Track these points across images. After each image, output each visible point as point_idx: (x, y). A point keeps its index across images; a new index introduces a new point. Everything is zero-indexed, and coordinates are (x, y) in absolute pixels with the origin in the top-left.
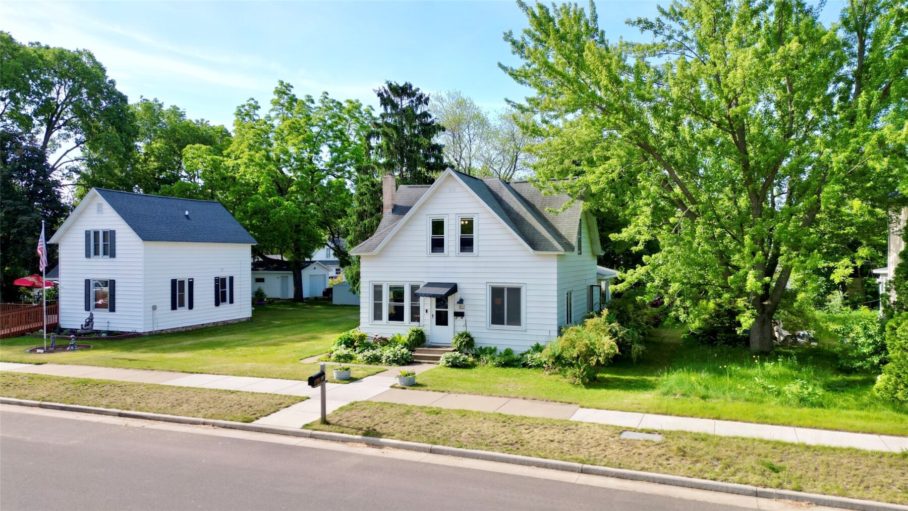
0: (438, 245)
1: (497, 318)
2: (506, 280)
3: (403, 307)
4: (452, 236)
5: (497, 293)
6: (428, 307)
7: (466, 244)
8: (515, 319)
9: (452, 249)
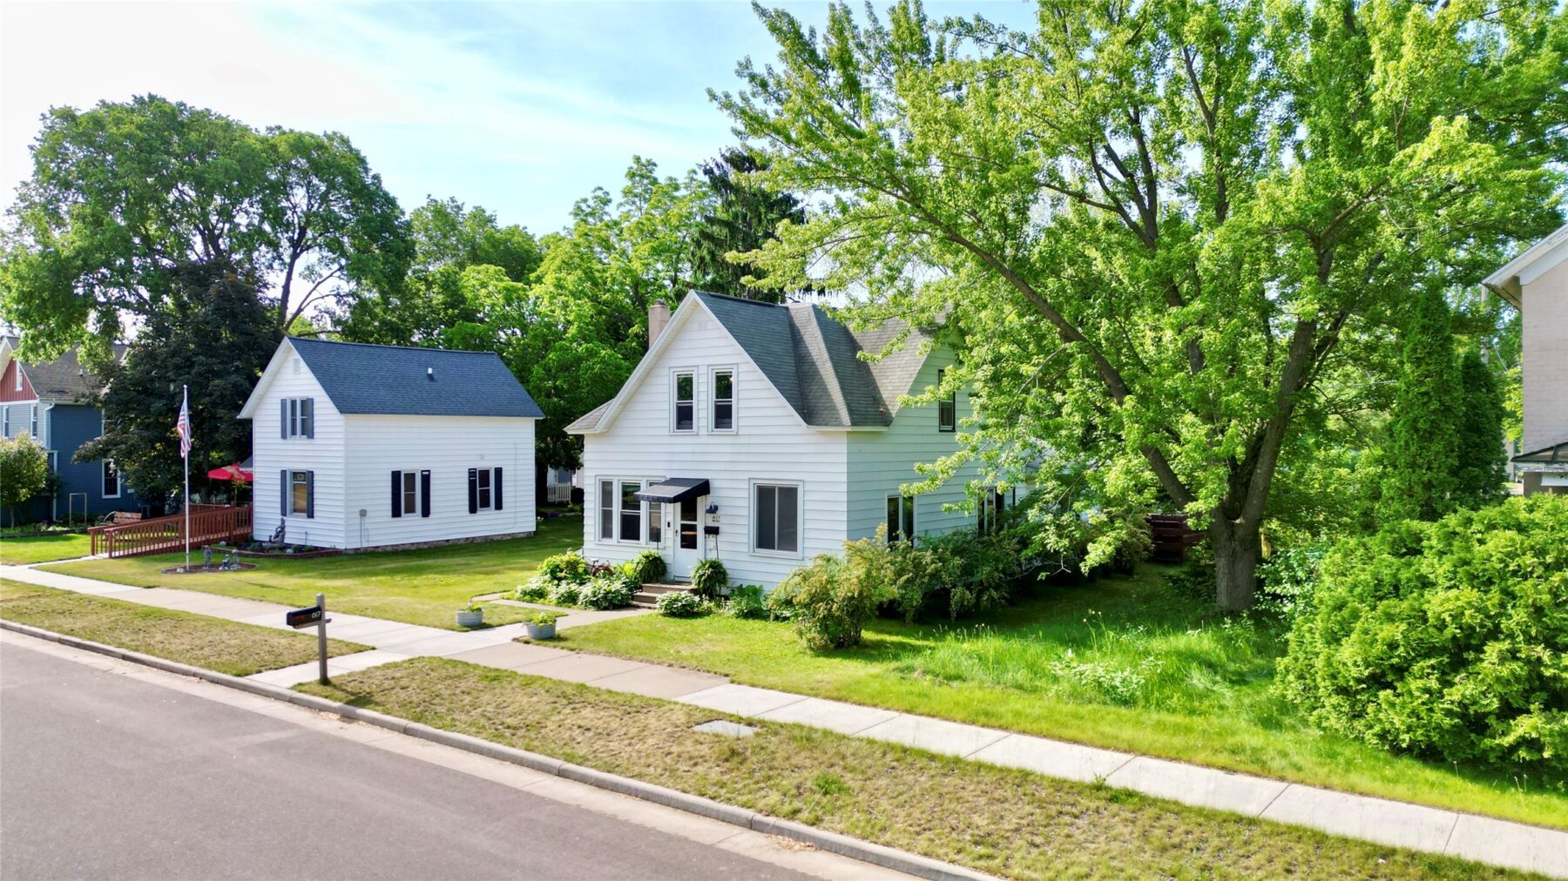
0: (684, 417)
1: (765, 539)
2: (777, 476)
3: (638, 518)
4: (704, 401)
5: (765, 495)
6: (670, 519)
7: (723, 416)
8: (788, 540)
9: (703, 423)
